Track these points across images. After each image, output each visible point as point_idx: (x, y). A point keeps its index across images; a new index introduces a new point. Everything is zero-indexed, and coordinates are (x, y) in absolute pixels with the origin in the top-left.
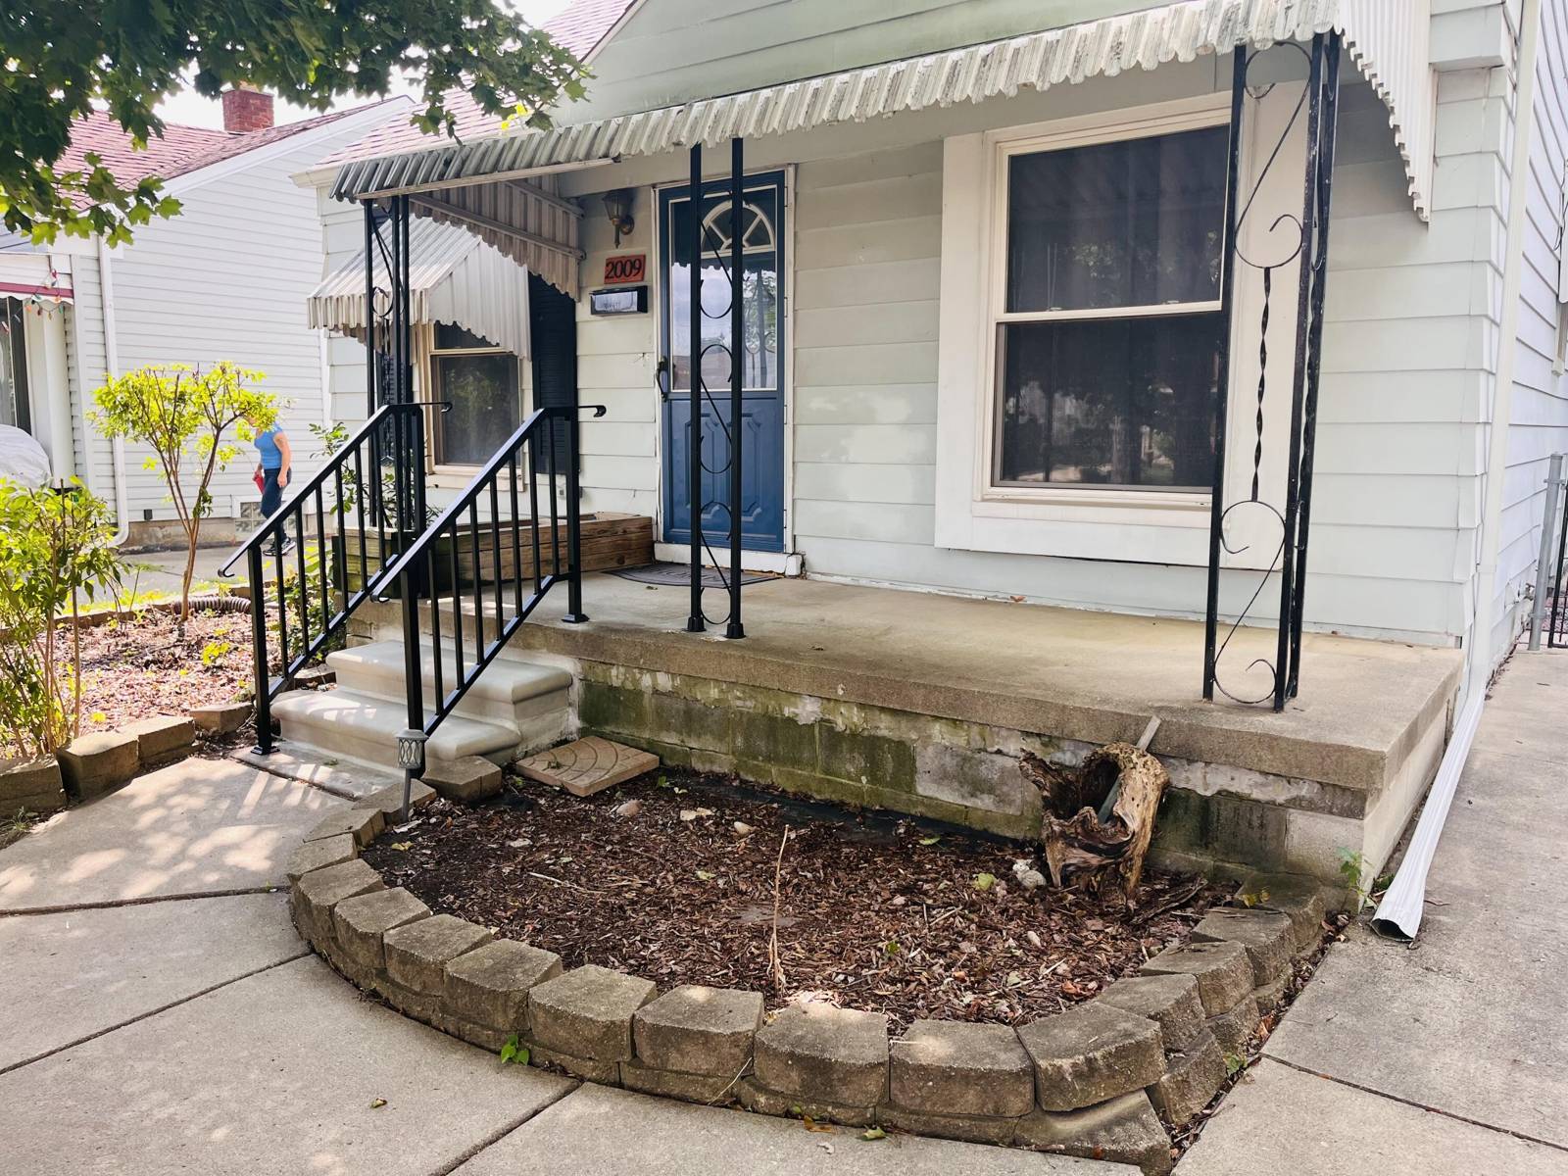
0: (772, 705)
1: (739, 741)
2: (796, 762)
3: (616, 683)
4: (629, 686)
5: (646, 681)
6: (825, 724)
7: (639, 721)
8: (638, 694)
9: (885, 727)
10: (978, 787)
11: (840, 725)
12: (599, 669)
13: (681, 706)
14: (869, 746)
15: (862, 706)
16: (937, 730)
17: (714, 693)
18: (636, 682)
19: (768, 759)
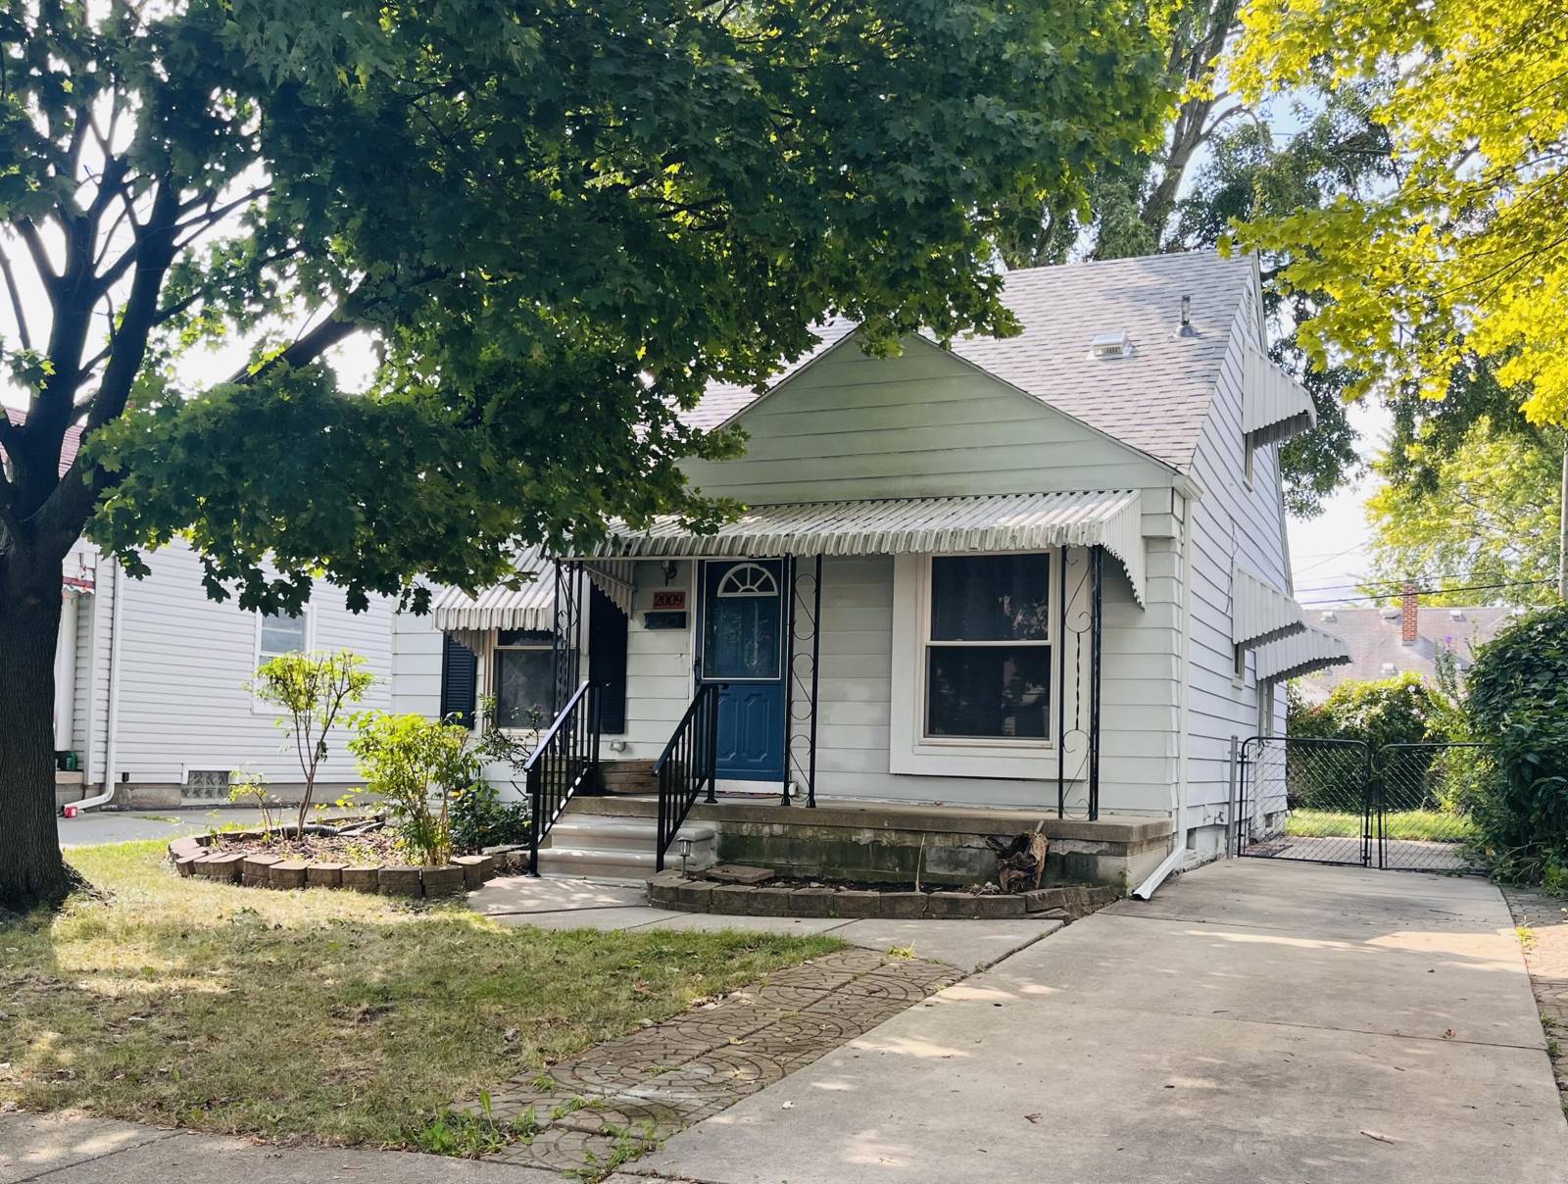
0: (844, 836)
1: (824, 858)
2: (859, 865)
3: (745, 833)
4: (754, 834)
5: (766, 830)
6: (875, 843)
7: (760, 853)
8: (760, 838)
9: (909, 841)
10: (958, 865)
11: (885, 842)
12: (734, 826)
13: (788, 842)
14: (900, 852)
15: (896, 831)
16: (938, 840)
17: (809, 832)
18: (758, 831)
19: (841, 866)
